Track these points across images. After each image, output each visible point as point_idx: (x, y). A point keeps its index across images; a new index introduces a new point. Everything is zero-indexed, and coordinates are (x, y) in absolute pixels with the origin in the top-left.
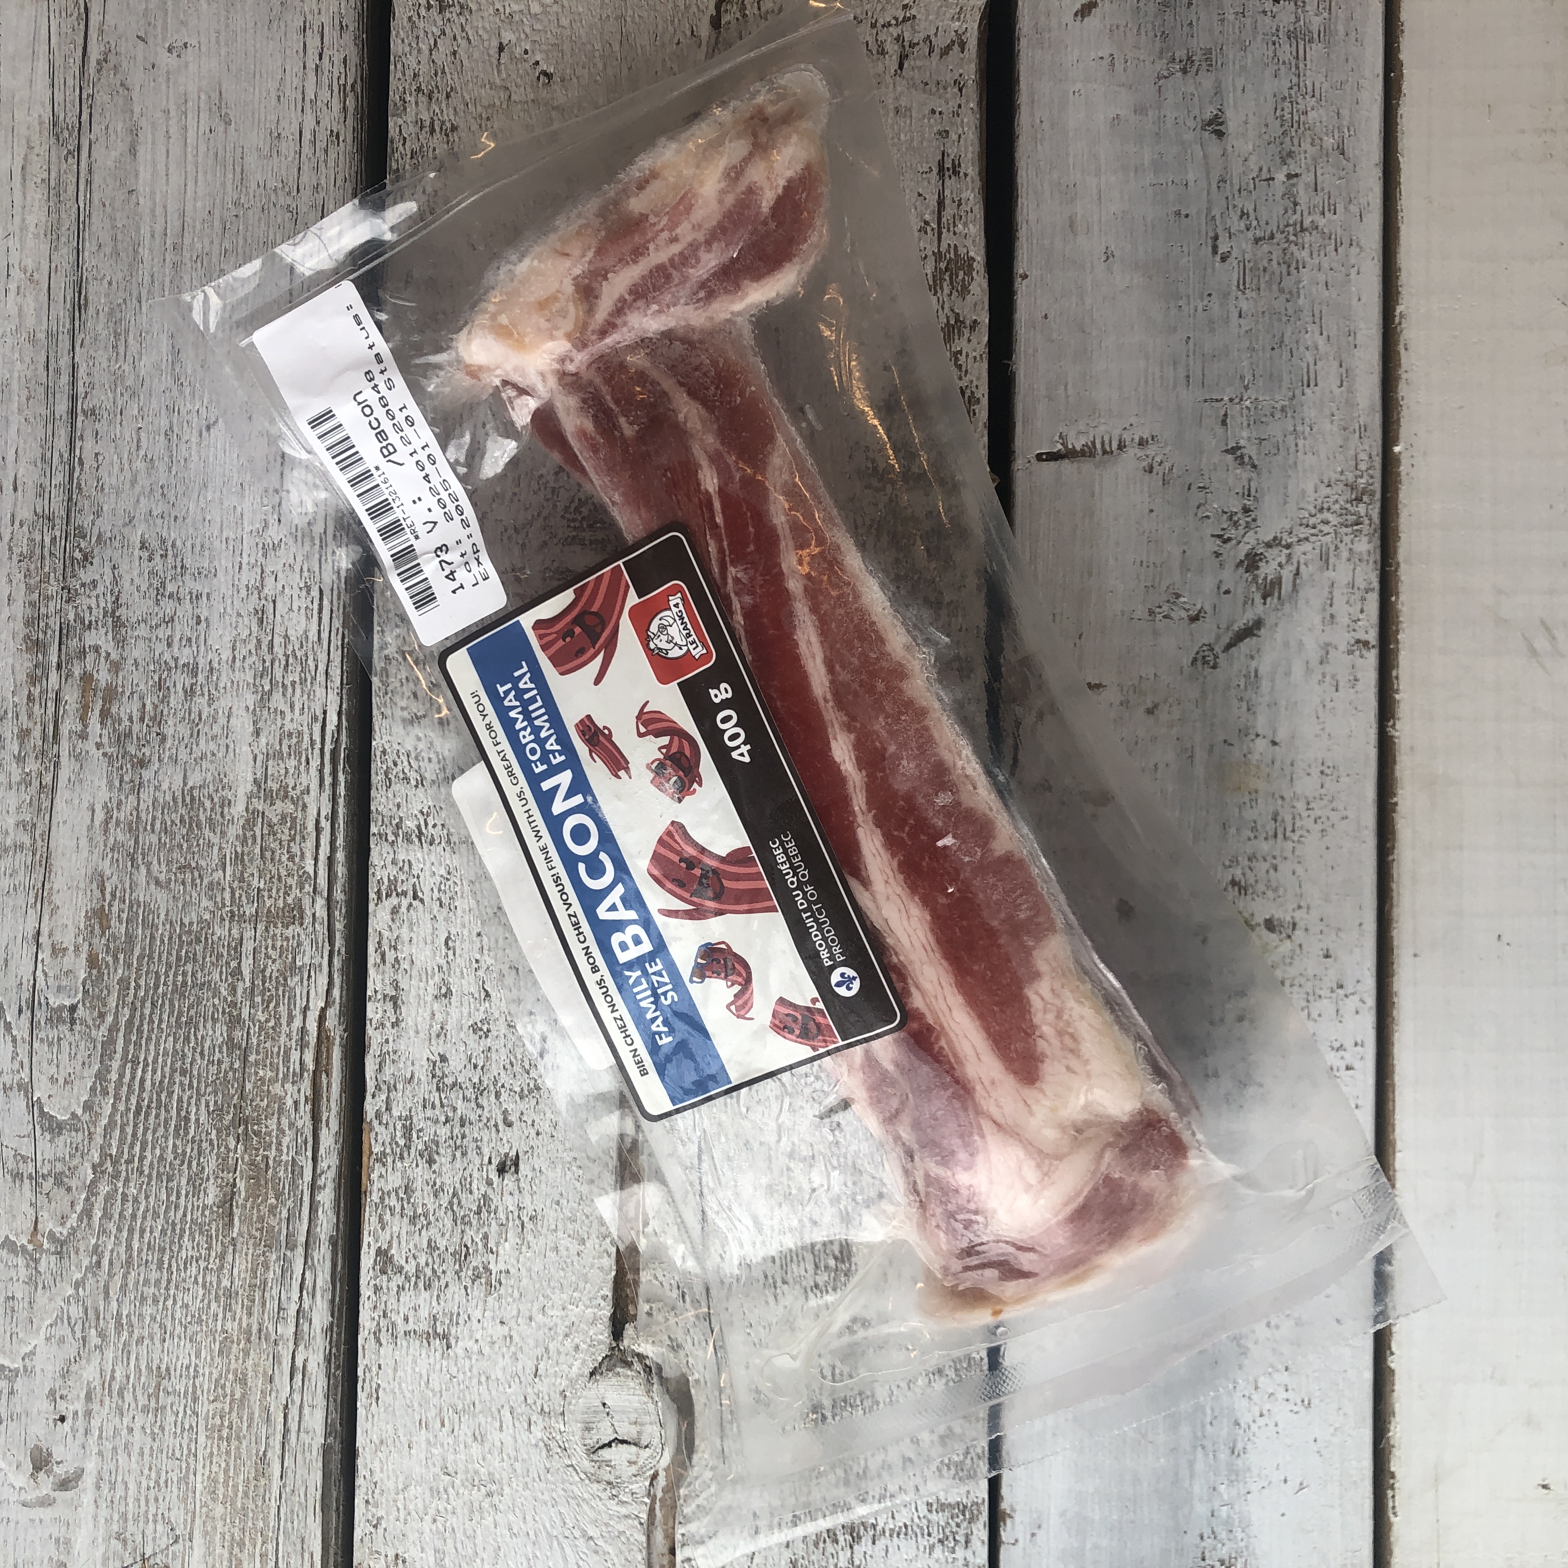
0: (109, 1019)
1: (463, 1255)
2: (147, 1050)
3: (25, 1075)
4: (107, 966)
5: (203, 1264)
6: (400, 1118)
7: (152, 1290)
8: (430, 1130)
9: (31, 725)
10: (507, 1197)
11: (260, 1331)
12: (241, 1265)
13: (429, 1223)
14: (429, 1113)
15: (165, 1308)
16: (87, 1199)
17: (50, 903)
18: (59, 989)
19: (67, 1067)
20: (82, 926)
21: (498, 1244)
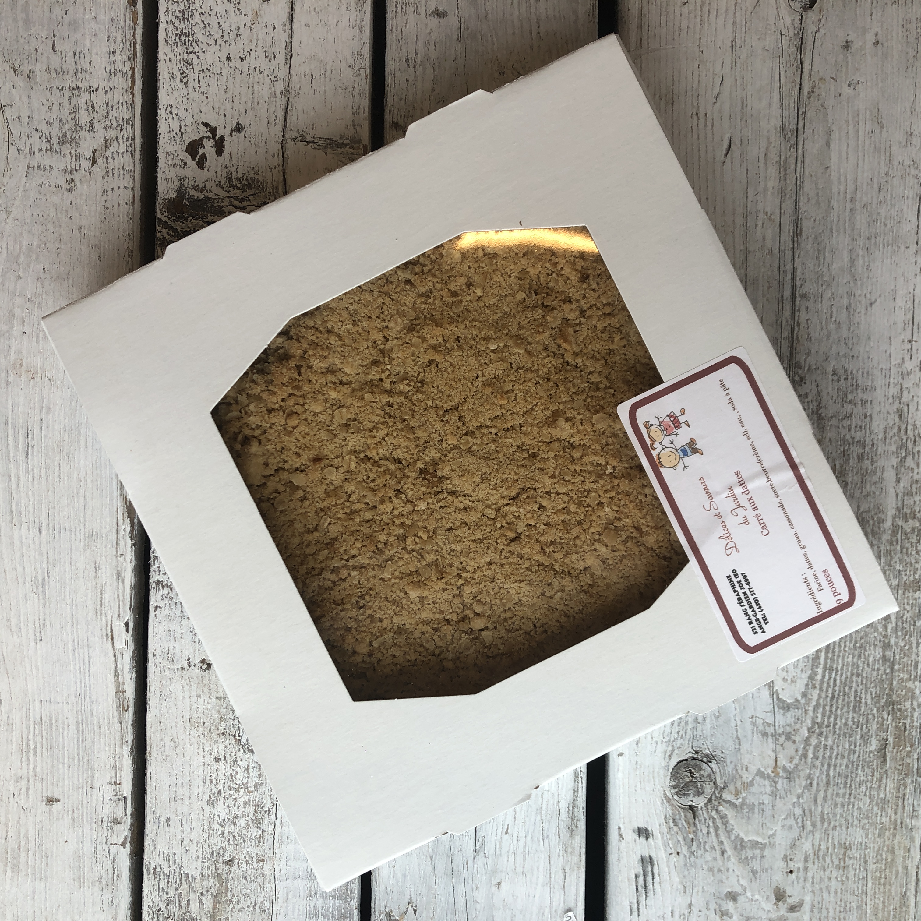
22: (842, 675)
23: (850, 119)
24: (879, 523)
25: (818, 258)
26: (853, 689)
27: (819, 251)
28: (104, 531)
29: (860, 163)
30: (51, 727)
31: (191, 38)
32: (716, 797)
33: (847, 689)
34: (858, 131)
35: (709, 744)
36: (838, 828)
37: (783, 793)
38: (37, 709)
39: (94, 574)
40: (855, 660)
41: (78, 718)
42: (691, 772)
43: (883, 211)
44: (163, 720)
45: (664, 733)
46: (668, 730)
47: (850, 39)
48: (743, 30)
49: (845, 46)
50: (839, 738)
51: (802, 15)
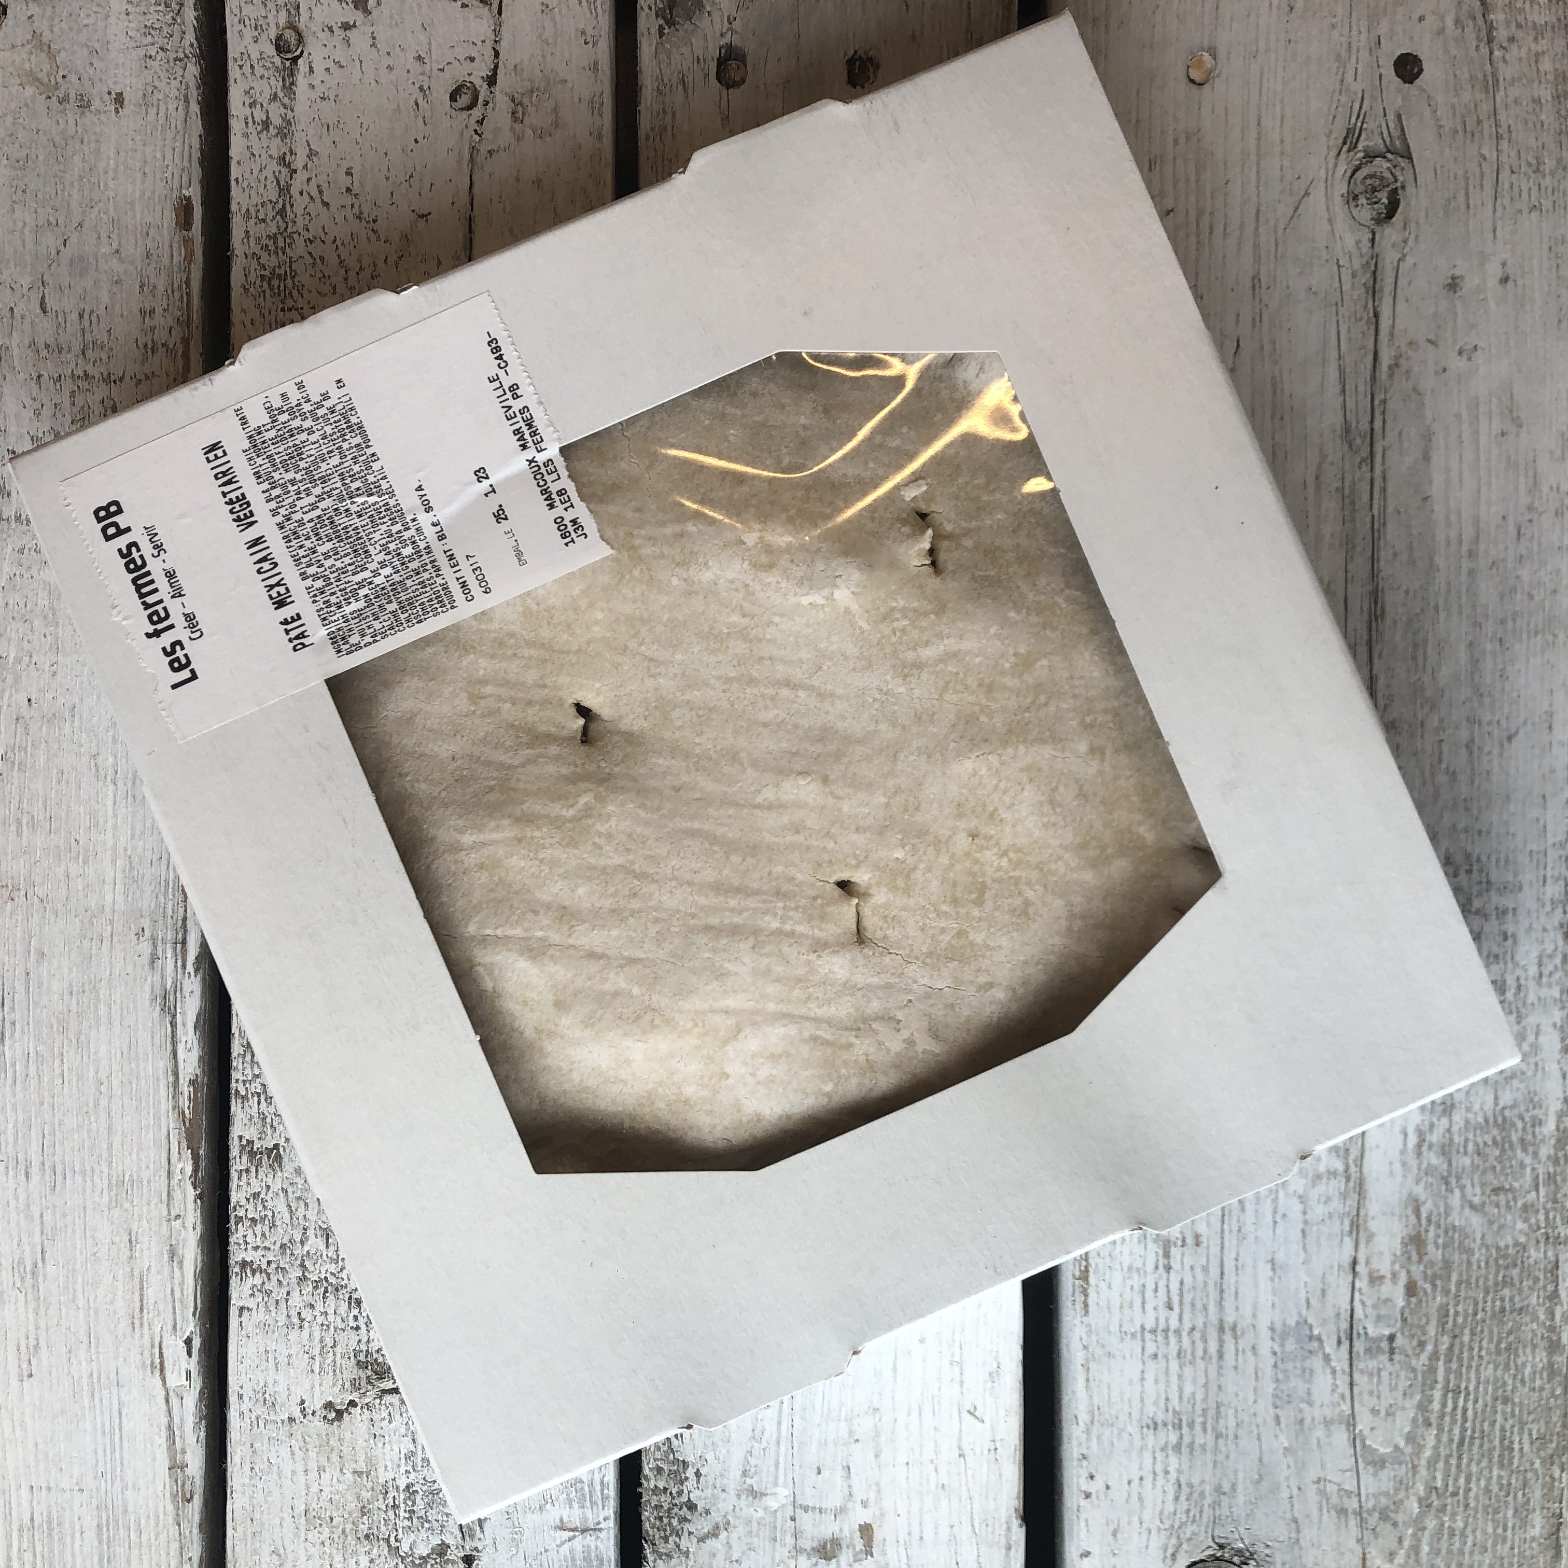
22: (1476, 1401)
23: (1464, 412)
24: (1533, 1126)
25: (1414, 658)
26: (1498, 1426)
27: (1415, 646)
28: (145, 1175)
29: (1484, 489)
30: (50, 1535)
31: (289, 282)
33: (1486, 1425)
34: (1477, 432)
35: (1242, 1530)
38: (25, 1504)
39: (128, 1253)
40: (1499, 1373)
41: (100, 1517)
43: (1525, 575)
44: (257, 1516)
45: (1161, 1513)
46: (1170, 1507)
47: (1457, 272)
48: (1272, 257)
49: (1449, 285)
50: (1475, 1517)
51: (1374, 234)
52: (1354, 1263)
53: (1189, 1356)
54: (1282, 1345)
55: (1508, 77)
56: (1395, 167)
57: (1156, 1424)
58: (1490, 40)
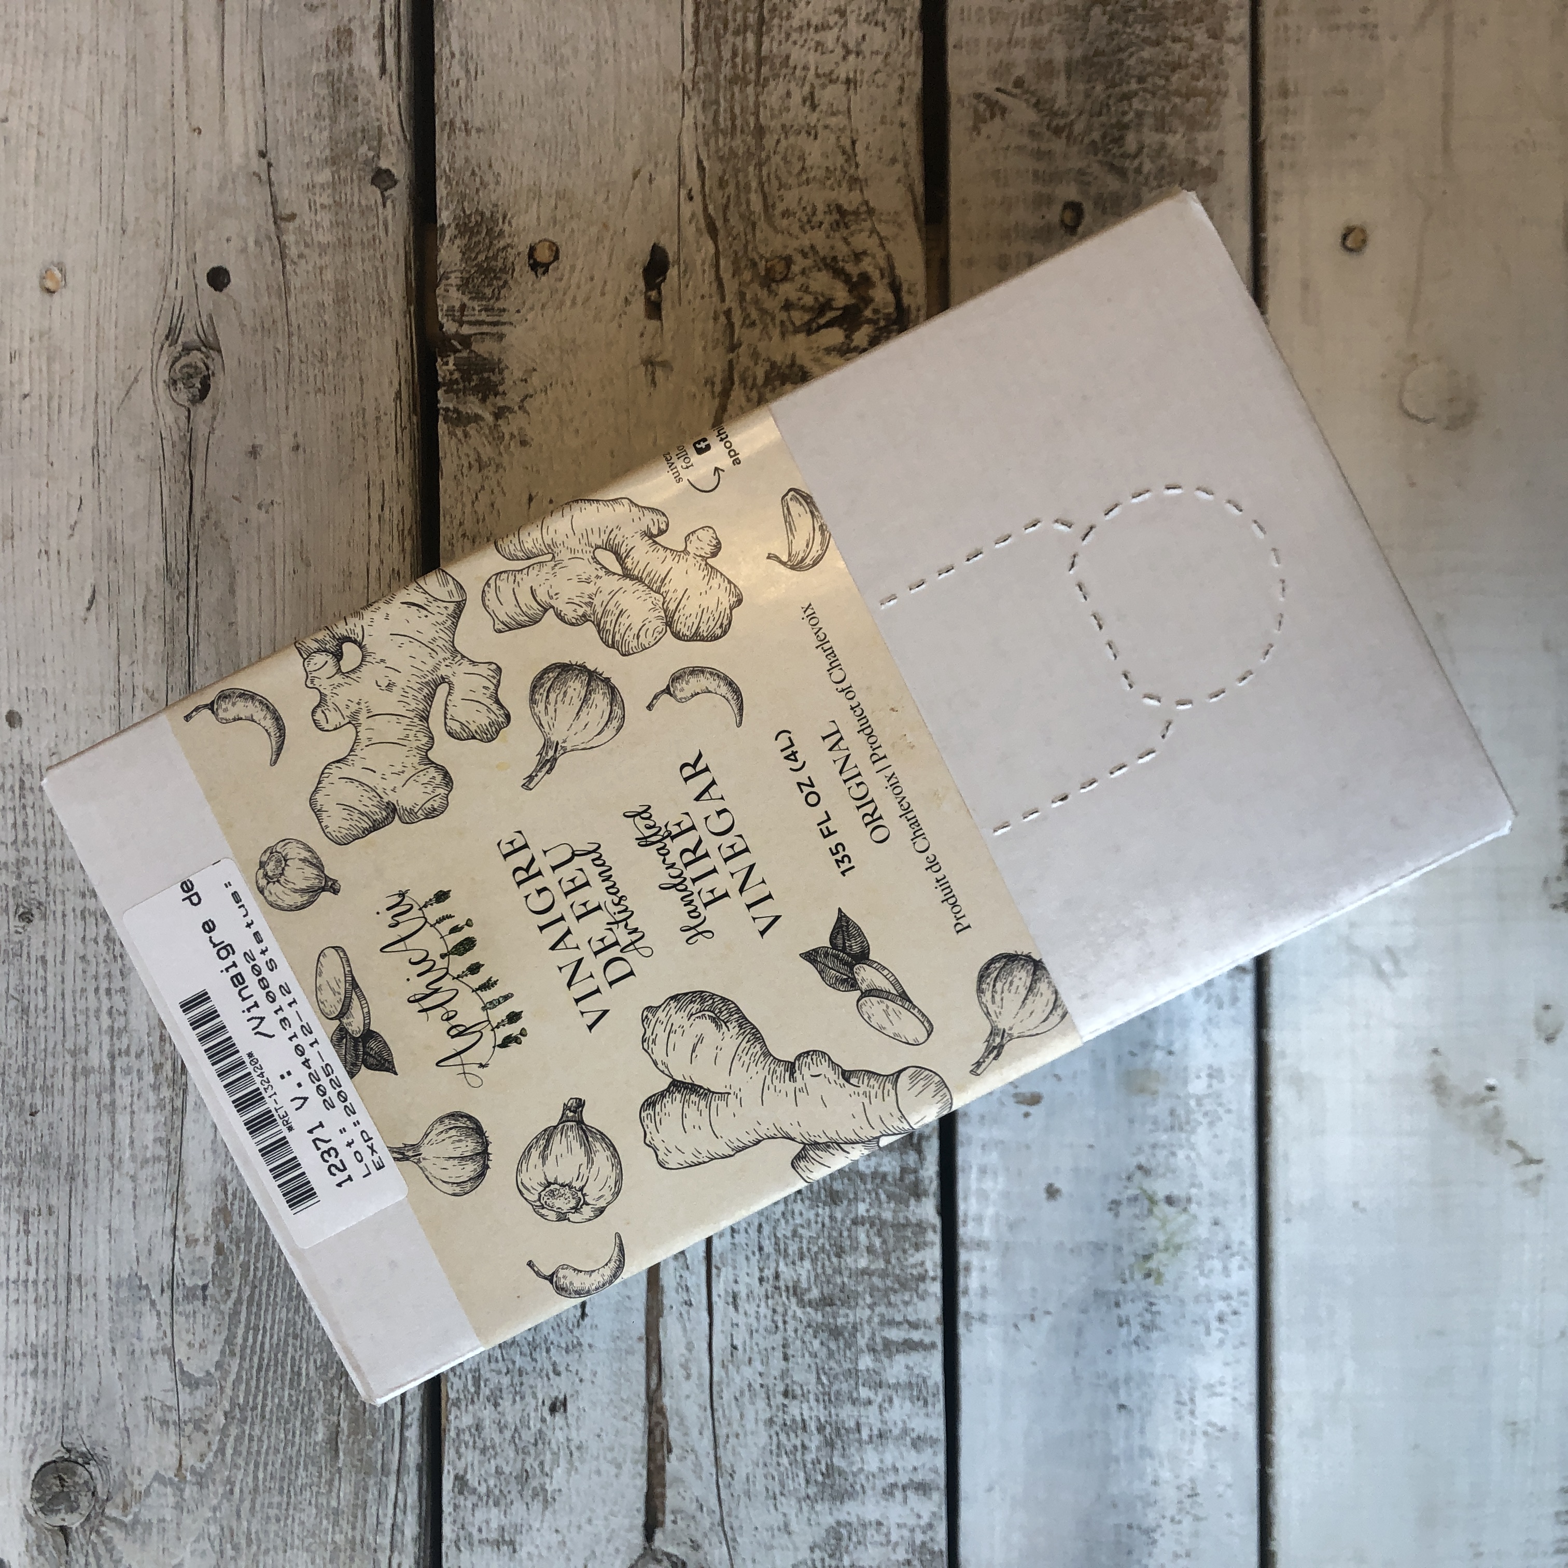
0: (234, 1295)
1: (524, 1477)
2: (265, 1319)
3: (168, 1341)
4: (231, 1252)
5: (315, 1489)
6: (470, 1370)
7: (276, 1511)
8: (494, 1379)
9: (163, 1061)
10: (557, 1430)
11: (362, 1541)
12: (346, 1489)
13: (496, 1454)
14: (493, 1365)
15: (286, 1525)
16: (221, 1440)
17: (183, 1203)
18: (193, 1273)
19: (201, 1334)
20: (210, 1221)
21: (551, 1469)
22: (272, 1337)
23: (263, 554)
26: (289, 1356)
29: (279, 616)
32: (97, 1515)
33: (280, 1356)
34: (274, 572)
35: (84, 1437)
36: (272, 1553)
37: (192, 1506)
40: (290, 1316)
42: (61, 1479)
45: (22, 1423)
46: (28, 1419)
47: (257, 442)
48: (108, 432)
49: (251, 453)
50: (270, 1426)
51: (189, 411)
52: (175, 1228)
53: (44, 1301)
54: (117, 1293)
55: (298, 285)
56: (207, 357)
57: (18, 1355)
58: (283, 256)
